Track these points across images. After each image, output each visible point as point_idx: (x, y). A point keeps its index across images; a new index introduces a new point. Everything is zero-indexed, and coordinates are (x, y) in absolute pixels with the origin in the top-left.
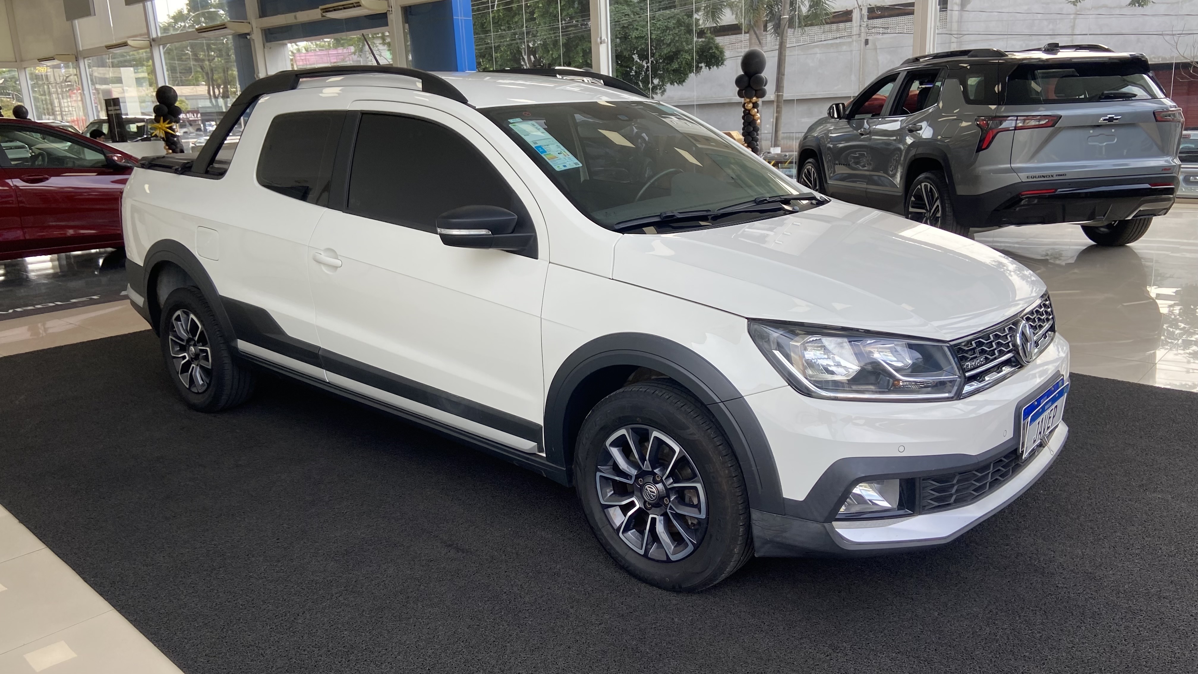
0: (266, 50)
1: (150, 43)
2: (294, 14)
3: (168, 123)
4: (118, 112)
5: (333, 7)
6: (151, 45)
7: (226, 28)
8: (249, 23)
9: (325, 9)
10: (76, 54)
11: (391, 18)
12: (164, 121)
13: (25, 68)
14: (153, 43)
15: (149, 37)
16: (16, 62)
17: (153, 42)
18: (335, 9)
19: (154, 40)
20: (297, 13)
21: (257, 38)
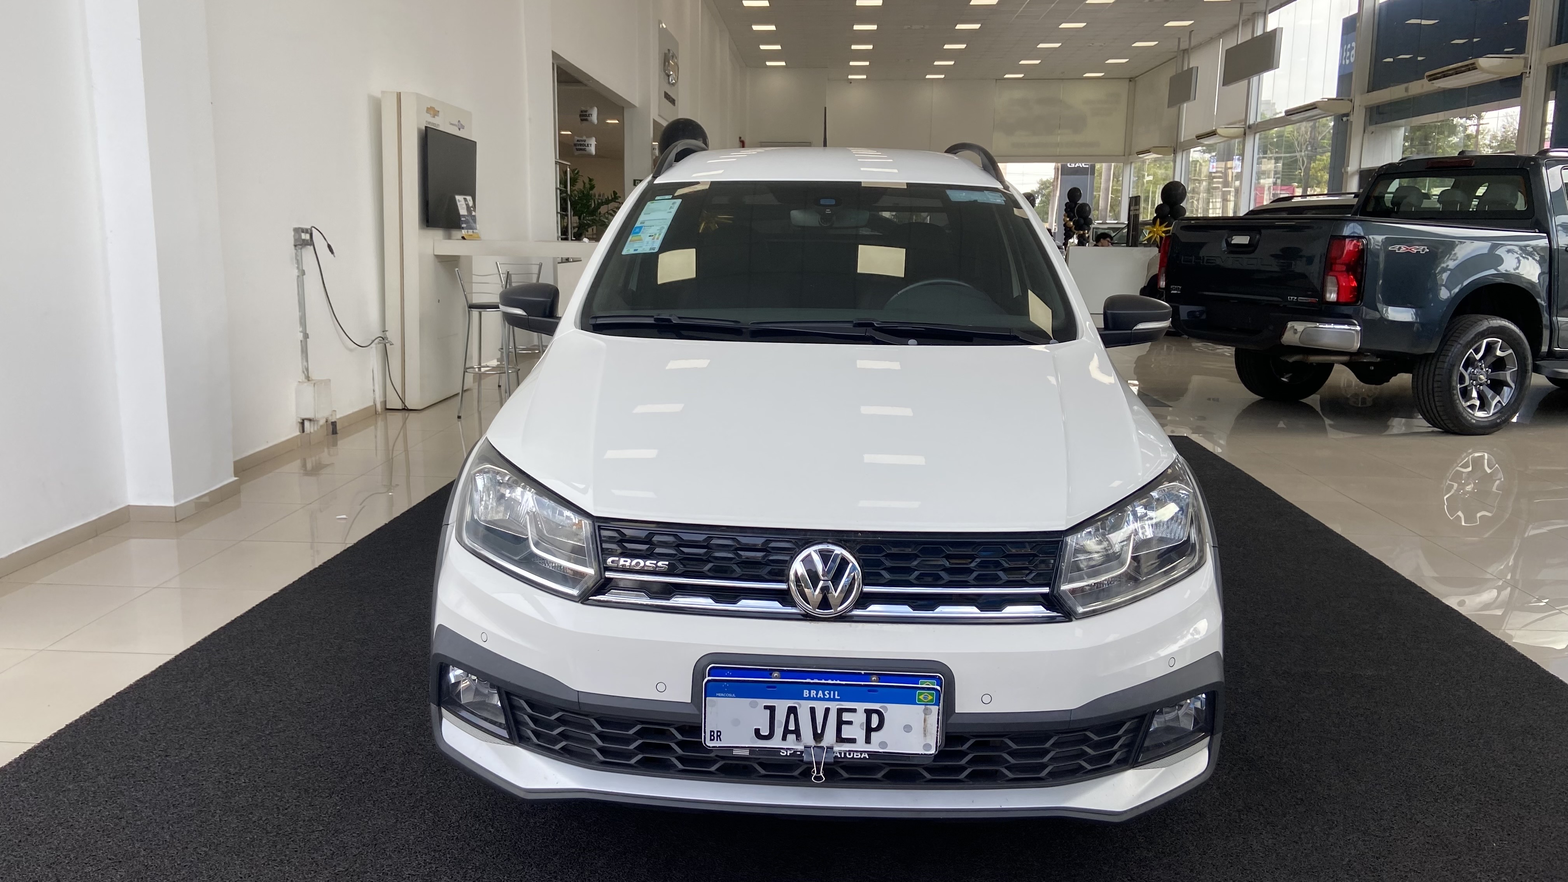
0: (1365, 135)
1: (1245, 130)
2: (1405, 85)
3: (1166, 227)
4: (1137, 213)
5: (1443, 72)
6: (1245, 134)
7: (1316, 108)
8: (1351, 101)
9: (1432, 75)
10: (1175, 147)
11: (1527, 83)
12: (1161, 224)
13: (1131, 163)
14: (1247, 131)
15: (1245, 124)
16: (1124, 156)
17: (1249, 130)
18: (1445, 75)
19: (1249, 127)
20: (1410, 83)
21: (1358, 119)
